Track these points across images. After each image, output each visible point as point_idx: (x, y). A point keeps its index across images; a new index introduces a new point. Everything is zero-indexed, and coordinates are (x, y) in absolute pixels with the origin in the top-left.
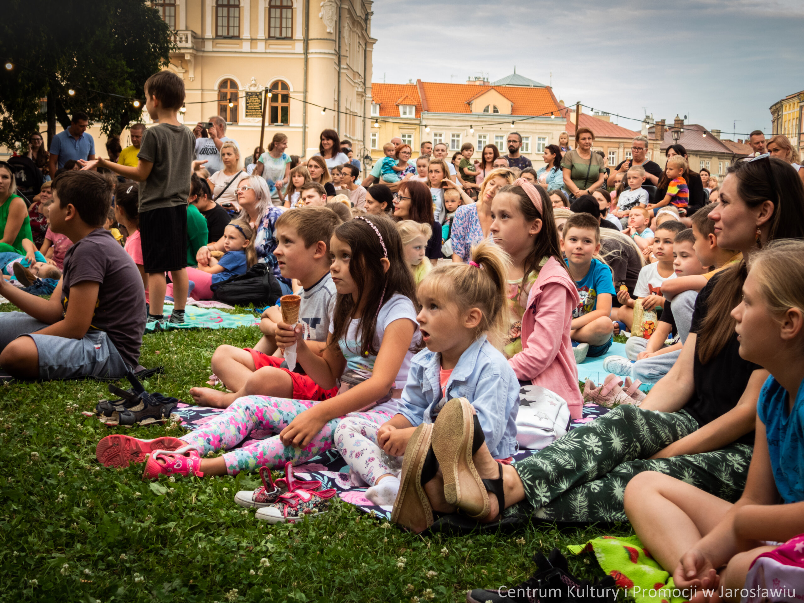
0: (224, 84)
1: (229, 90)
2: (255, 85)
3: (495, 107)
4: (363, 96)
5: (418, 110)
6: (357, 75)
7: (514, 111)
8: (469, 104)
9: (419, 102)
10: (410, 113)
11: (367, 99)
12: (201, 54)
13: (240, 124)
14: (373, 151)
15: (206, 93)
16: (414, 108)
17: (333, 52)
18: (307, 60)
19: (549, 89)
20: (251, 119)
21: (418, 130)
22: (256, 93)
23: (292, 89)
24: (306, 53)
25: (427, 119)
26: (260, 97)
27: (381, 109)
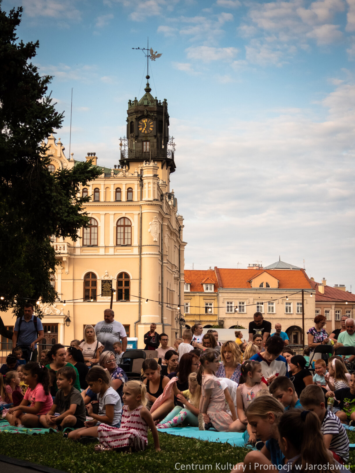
0: (88, 275)
1: (91, 279)
2: (108, 276)
3: (267, 284)
4: (178, 280)
5: (216, 288)
6: (174, 266)
7: (280, 285)
8: (250, 282)
9: (216, 281)
10: (211, 289)
11: (181, 281)
12: (73, 257)
13: (98, 301)
14: (187, 315)
15: (76, 281)
16: (213, 286)
17: (158, 253)
18: (141, 259)
19: (303, 270)
20: (105, 297)
21: (216, 300)
22: (108, 280)
23: (131, 278)
24: (140, 254)
25: (222, 292)
26: (111, 283)
27: (191, 287)
